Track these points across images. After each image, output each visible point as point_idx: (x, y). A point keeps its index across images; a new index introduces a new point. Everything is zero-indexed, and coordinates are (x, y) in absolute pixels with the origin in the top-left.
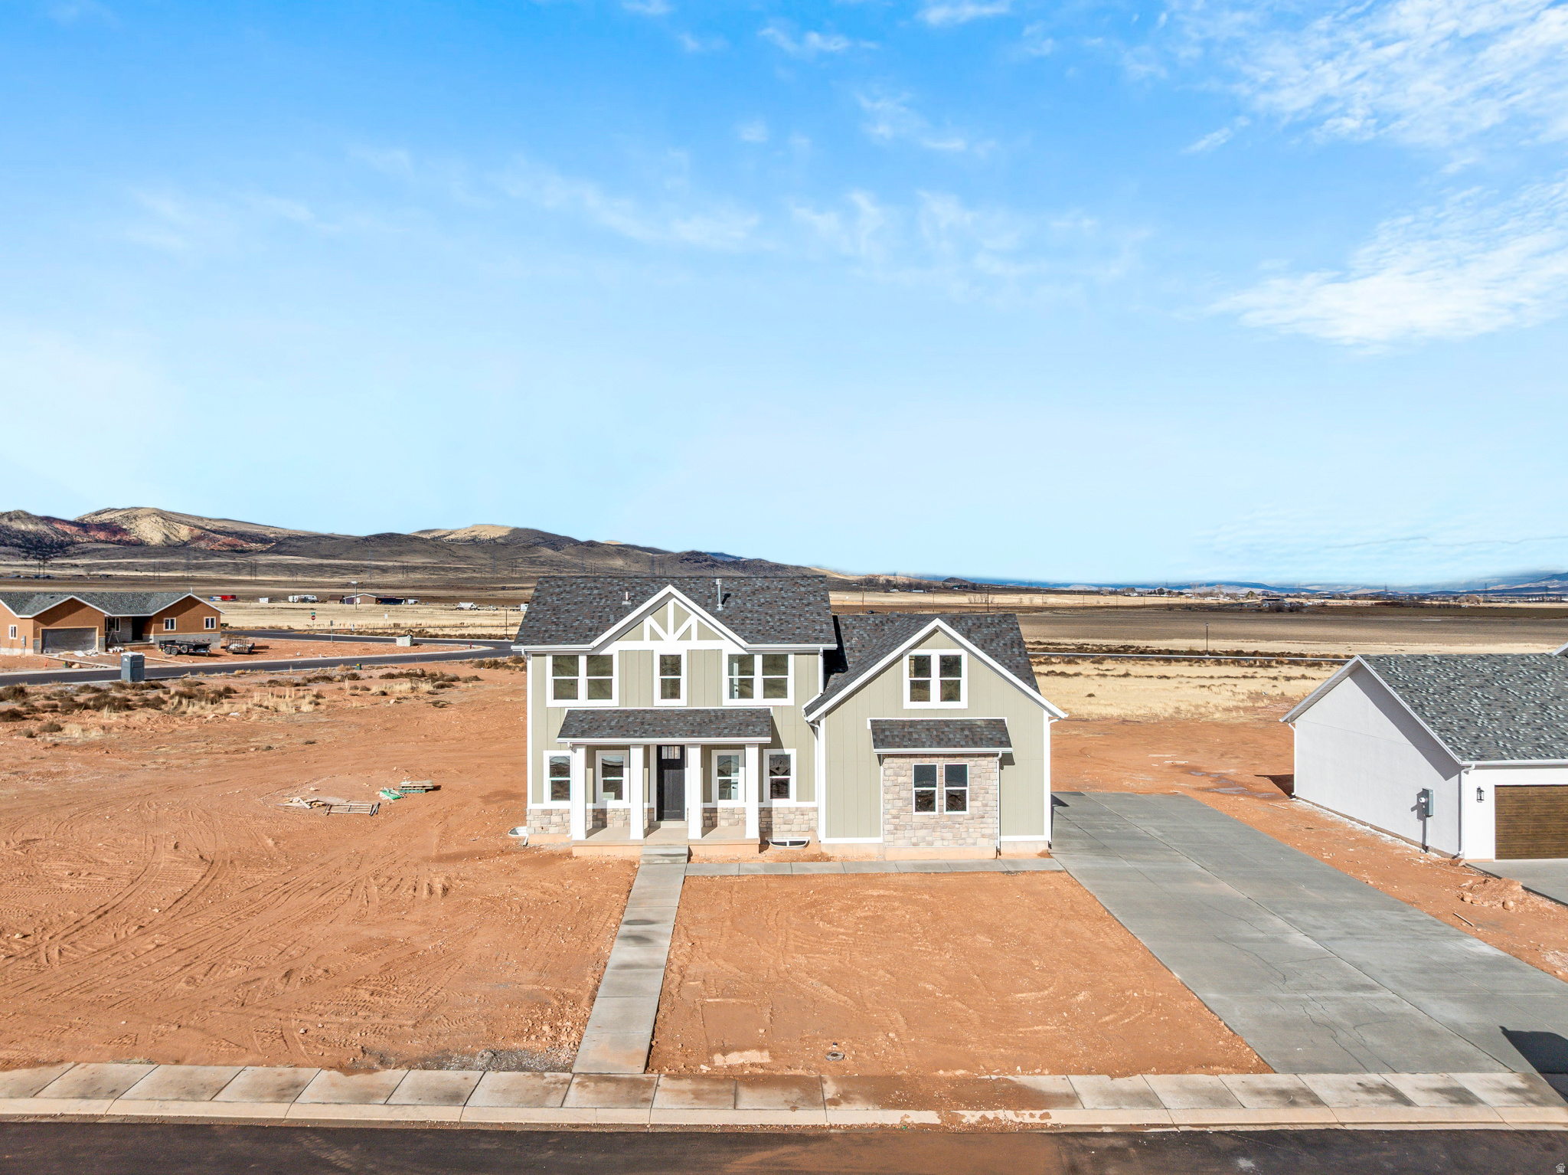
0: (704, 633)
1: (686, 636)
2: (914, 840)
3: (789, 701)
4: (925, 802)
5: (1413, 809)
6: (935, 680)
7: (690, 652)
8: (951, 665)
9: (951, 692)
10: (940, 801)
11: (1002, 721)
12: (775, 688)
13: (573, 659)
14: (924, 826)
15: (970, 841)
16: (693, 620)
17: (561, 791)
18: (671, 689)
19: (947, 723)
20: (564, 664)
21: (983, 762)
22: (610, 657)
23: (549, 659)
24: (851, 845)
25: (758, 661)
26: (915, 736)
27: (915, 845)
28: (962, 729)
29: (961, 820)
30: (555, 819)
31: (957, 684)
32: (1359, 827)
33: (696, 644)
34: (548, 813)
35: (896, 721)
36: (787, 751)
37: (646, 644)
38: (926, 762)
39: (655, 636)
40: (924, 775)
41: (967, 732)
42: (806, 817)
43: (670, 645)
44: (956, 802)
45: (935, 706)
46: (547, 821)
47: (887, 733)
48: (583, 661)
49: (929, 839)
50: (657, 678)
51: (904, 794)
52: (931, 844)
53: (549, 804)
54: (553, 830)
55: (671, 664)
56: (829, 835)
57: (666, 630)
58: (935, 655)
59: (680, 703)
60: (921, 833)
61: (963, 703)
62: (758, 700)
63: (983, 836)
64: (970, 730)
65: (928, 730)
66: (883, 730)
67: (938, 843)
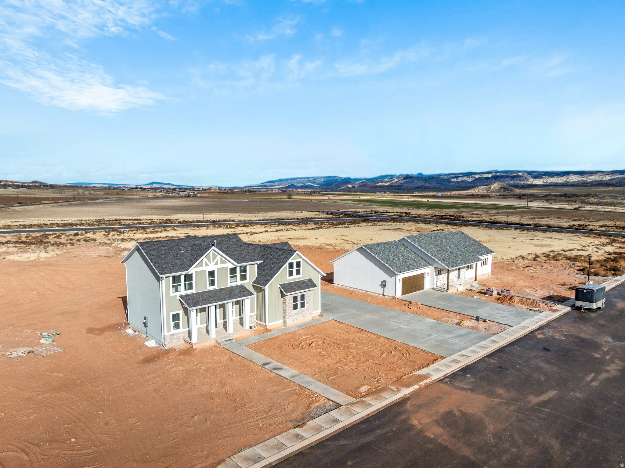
0: (222, 262)
1: (217, 263)
2: (294, 319)
3: (247, 281)
4: (296, 307)
5: (379, 286)
6: (294, 269)
7: (218, 269)
8: (298, 264)
9: (298, 272)
10: (299, 306)
11: (311, 279)
12: (243, 277)
13: (179, 277)
14: (296, 314)
15: (306, 316)
16: (219, 257)
17: (177, 326)
18: (212, 283)
19: (298, 282)
20: (176, 280)
21: (309, 292)
22: (191, 275)
23: (171, 278)
24: (275, 324)
25: (238, 269)
26: (293, 288)
27: (293, 320)
28: (303, 283)
29: (304, 310)
30: (175, 337)
31: (299, 269)
32: (361, 291)
33: (220, 266)
34: (172, 335)
35: (286, 284)
37: (204, 268)
38: (296, 295)
39: (207, 265)
40: (296, 299)
42: (253, 318)
43: (212, 267)
44: (303, 305)
45: (295, 278)
46: (172, 338)
47: (286, 288)
48: (182, 278)
49: (297, 318)
50: (208, 279)
51: (291, 306)
52: (297, 319)
53: (173, 331)
54: (174, 341)
55: (212, 274)
57: (210, 262)
58: (295, 262)
59: (215, 287)
60: (295, 316)
61: (301, 275)
62: (239, 282)
63: (309, 314)
64: (305, 283)
65: (295, 285)
67: (299, 319)
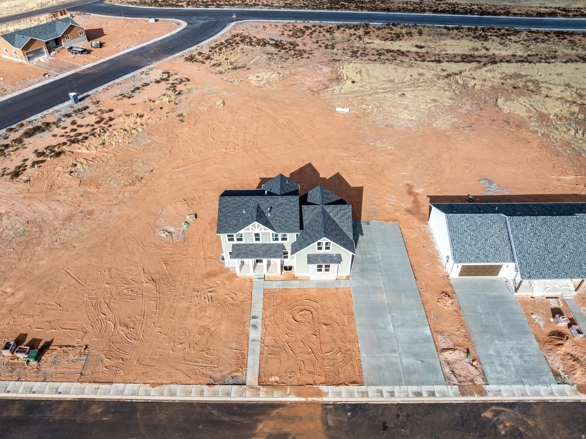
0: (265, 230)
1: (261, 230)
2: (317, 277)
4: (320, 270)
6: (324, 246)
7: (262, 233)
8: (328, 244)
10: (323, 270)
11: (340, 254)
12: (284, 239)
14: (319, 274)
16: (262, 226)
18: (258, 240)
19: (326, 255)
20: (230, 236)
22: (242, 234)
23: (226, 236)
24: (302, 275)
25: (280, 234)
26: (318, 260)
28: (330, 257)
29: (328, 273)
31: (329, 247)
33: (263, 231)
34: (230, 261)
35: (314, 254)
36: (287, 251)
37: (250, 231)
38: (320, 264)
39: (253, 230)
40: (319, 266)
41: (331, 258)
42: (292, 262)
43: (257, 231)
44: (327, 270)
45: (324, 251)
46: (230, 263)
48: (235, 235)
50: (254, 237)
51: (314, 269)
55: (257, 235)
56: (297, 273)
57: (255, 229)
58: (324, 242)
59: (260, 242)
61: (331, 251)
62: (280, 241)
65: (321, 257)
66: (310, 258)
67: (322, 277)
